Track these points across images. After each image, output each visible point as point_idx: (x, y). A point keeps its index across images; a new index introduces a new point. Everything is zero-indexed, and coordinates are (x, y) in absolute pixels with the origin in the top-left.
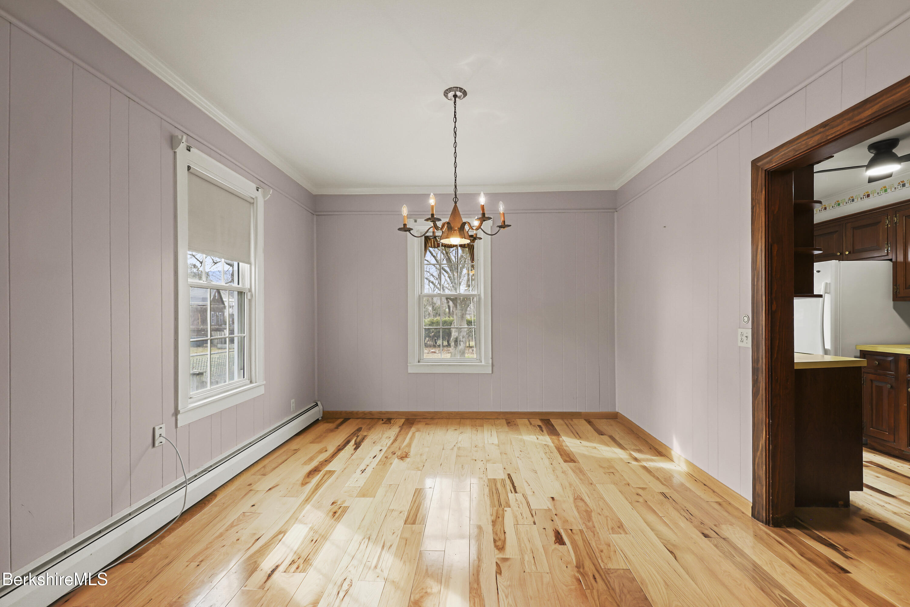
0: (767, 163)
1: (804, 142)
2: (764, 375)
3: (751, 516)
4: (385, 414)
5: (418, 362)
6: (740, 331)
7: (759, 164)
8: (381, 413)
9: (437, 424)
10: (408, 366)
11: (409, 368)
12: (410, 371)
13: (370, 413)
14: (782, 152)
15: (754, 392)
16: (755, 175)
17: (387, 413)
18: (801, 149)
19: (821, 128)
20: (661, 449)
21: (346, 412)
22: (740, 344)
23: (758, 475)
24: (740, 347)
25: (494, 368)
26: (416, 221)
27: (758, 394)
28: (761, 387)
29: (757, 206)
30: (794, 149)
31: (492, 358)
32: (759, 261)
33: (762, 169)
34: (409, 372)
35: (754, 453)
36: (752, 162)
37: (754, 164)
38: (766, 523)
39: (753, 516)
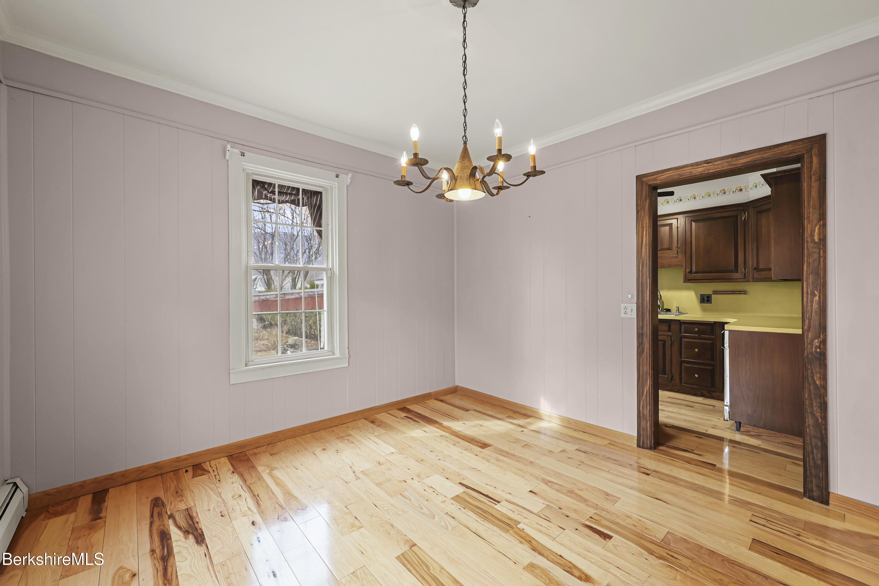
0: (652, 180)
1: (689, 171)
2: (648, 338)
3: (636, 447)
4: (186, 459)
5: (244, 366)
6: (623, 305)
7: (644, 179)
8: (178, 460)
10: (230, 373)
11: (231, 376)
12: (233, 380)
13: (156, 466)
14: (668, 174)
15: (639, 351)
16: (640, 187)
17: (191, 456)
18: (686, 175)
19: (705, 164)
21: (96, 481)
23: (643, 414)
24: (622, 318)
25: (350, 360)
27: (643, 353)
28: (646, 347)
29: (642, 211)
30: (679, 174)
31: (348, 348)
32: (643, 254)
33: (646, 183)
34: (231, 383)
35: (639, 398)
36: (637, 177)
37: (639, 178)
38: (650, 448)
39: (639, 446)
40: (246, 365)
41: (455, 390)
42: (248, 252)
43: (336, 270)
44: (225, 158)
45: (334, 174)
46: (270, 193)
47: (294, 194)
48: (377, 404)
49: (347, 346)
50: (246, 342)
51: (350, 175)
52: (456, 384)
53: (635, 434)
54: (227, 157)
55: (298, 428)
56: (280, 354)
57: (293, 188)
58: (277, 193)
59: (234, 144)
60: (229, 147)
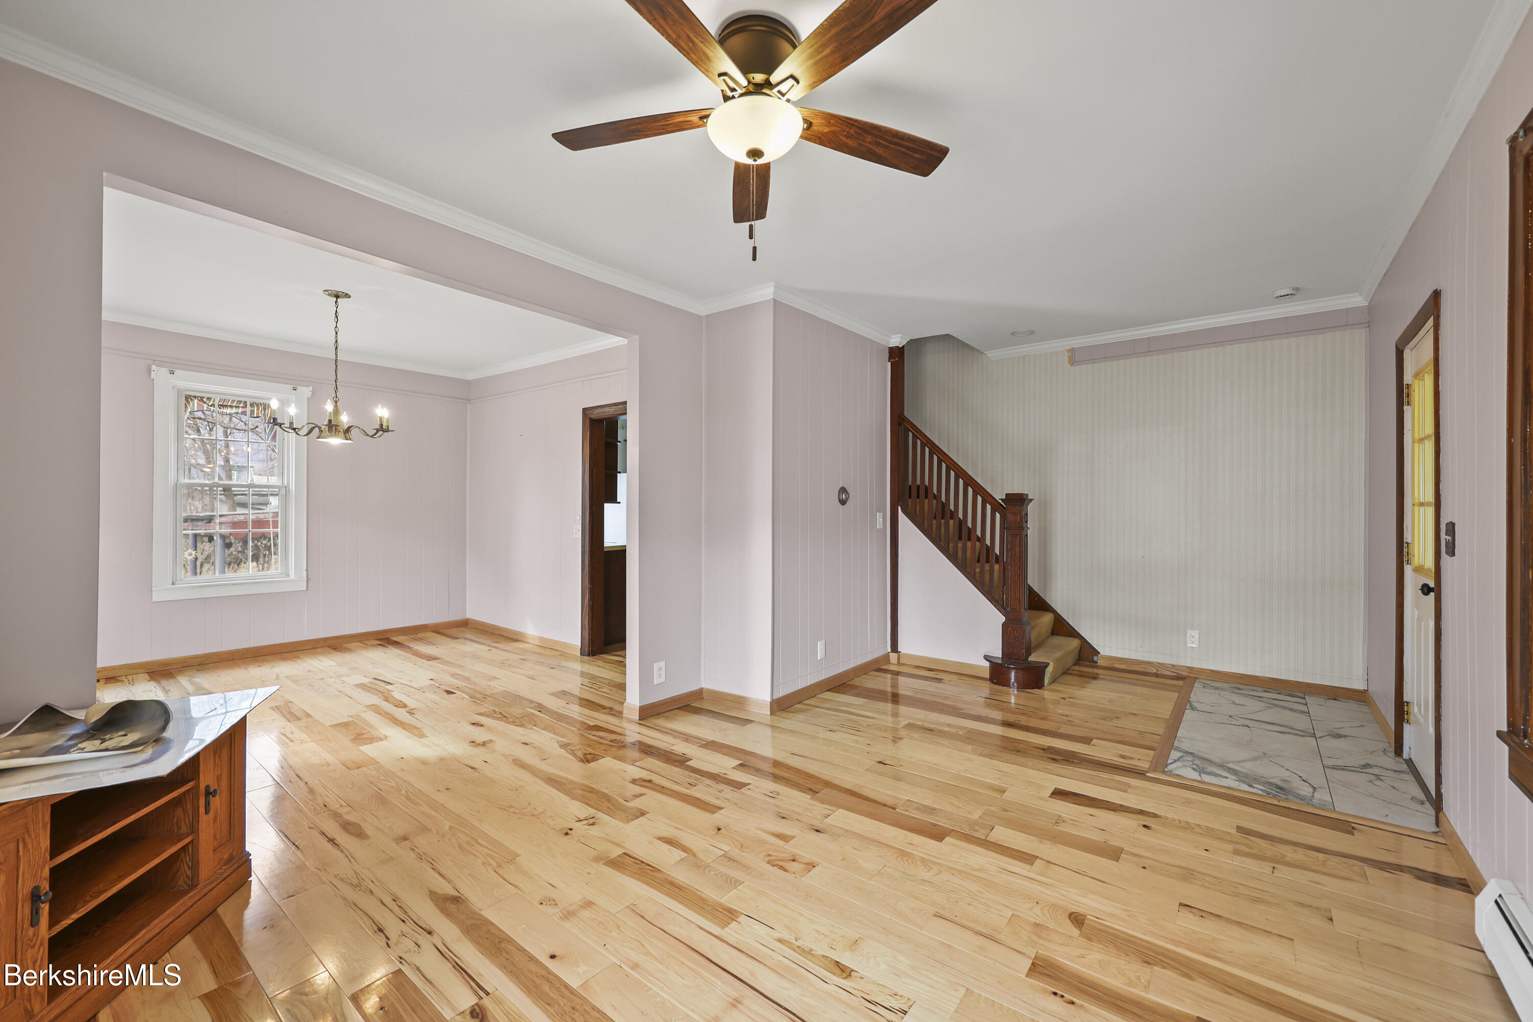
2: (588, 555)
3: (579, 655)
5: (171, 584)
6: (575, 526)
7: (590, 413)
9: (209, 669)
10: (152, 590)
11: (153, 593)
12: (156, 597)
16: (585, 420)
20: (515, 637)
22: (575, 536)
23: (583, 624)
25: (309, 583)
26: (172, 373)
27: (585, 569)
28: (586, 563)
31: (307, 570)
32: (585, 480)
33: (588, 416)
34: (154, 600)
36: (583, 409)
37: (585, 410)
38: (589, 655)
39: (581, 654)
40: (173, 584)
41: (465, 624)
42: (178, 469)
43: (292, 487)
44: (150, 377)
45: (291, 387)
46: (211, 406)
47: (242, 407)
48: (347, 632)
49: (305, 568)
50: (173, 560)
51: (311, 388)
52: (468, 616)
53: (579, 644)
54: (152, 377)
55: (237, 651)
56: (217, 574)
57: (240, 402)
58: (216, 405)
59: (161, 364)
60: (154, 367)
